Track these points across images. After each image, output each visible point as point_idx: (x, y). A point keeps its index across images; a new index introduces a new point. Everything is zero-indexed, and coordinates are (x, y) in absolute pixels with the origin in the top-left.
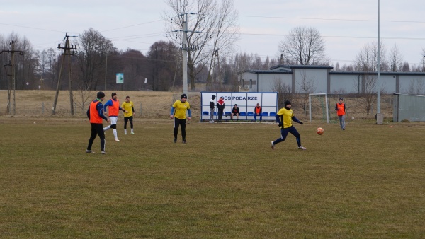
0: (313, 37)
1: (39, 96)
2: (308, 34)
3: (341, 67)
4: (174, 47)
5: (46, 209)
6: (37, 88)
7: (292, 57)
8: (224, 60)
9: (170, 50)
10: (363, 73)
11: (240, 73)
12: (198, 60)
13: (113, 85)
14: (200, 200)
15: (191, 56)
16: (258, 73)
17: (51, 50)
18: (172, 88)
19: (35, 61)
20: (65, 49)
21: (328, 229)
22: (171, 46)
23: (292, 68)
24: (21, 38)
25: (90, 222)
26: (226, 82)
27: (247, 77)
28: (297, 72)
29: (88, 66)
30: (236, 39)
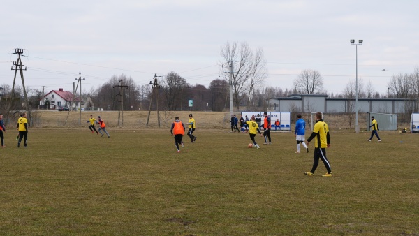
0: (316, 76)
1: (139, 114)
2: (313, 74)
3: (334, 95)
5: (131, 187)
6: (138, 110)
7: (302, 89)
8: (258, 91)
10: (348, 99)
11: (268, 100)
12: (241, 91)
13: (186, 108)
14: (231, 181)
15: (237, 89)
16: (279, 99)
17: (146, 85)
19: (137, 92)
20: (154, 84)
21: (310, 200)
22: (224, 82)
23: (302, 96)
24: (128, 77)
25: (157, 195)
26: (259, 106)
27: (273, 102)
28: (305, 99)
29: (170, 95)
30: (265, 77)
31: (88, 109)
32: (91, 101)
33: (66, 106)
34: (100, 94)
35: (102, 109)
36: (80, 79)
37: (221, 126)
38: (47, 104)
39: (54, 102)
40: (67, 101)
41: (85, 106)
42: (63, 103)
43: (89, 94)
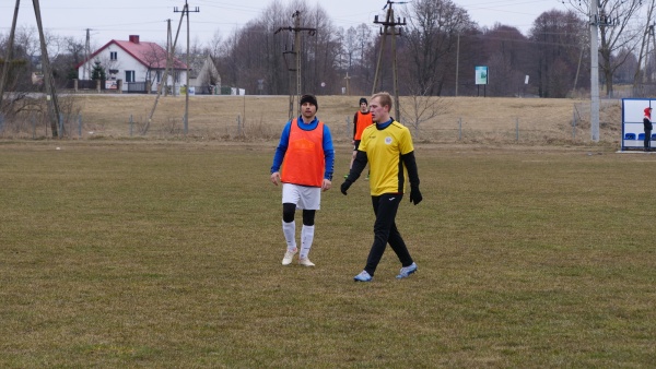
1: (342, 105)
4: (577, 21)
5: (346, 296)
6: (339, 93)
9: (569, 27)
12: (618, 43)
13: (470, 89)
14: (613, 284)
15: (607, 37)
17: (364, 26)
18: (573, 92)
19: (336, 45)
20: (386, 24)
22: (571, 18)
24: (311, 6)
25: (421, 320)
29: (426, 54)
31: (206, 89)
32: (214, 70)
33: (147, 83)
34: (236, 51)
35: (242, 91)
36: (186, 10)
37: (568, 137)
38: (99, 77)
39: (115, 72)
40: (150, 69)
41: (197, 82)
42: (141, 74)
43: (207, 52)
